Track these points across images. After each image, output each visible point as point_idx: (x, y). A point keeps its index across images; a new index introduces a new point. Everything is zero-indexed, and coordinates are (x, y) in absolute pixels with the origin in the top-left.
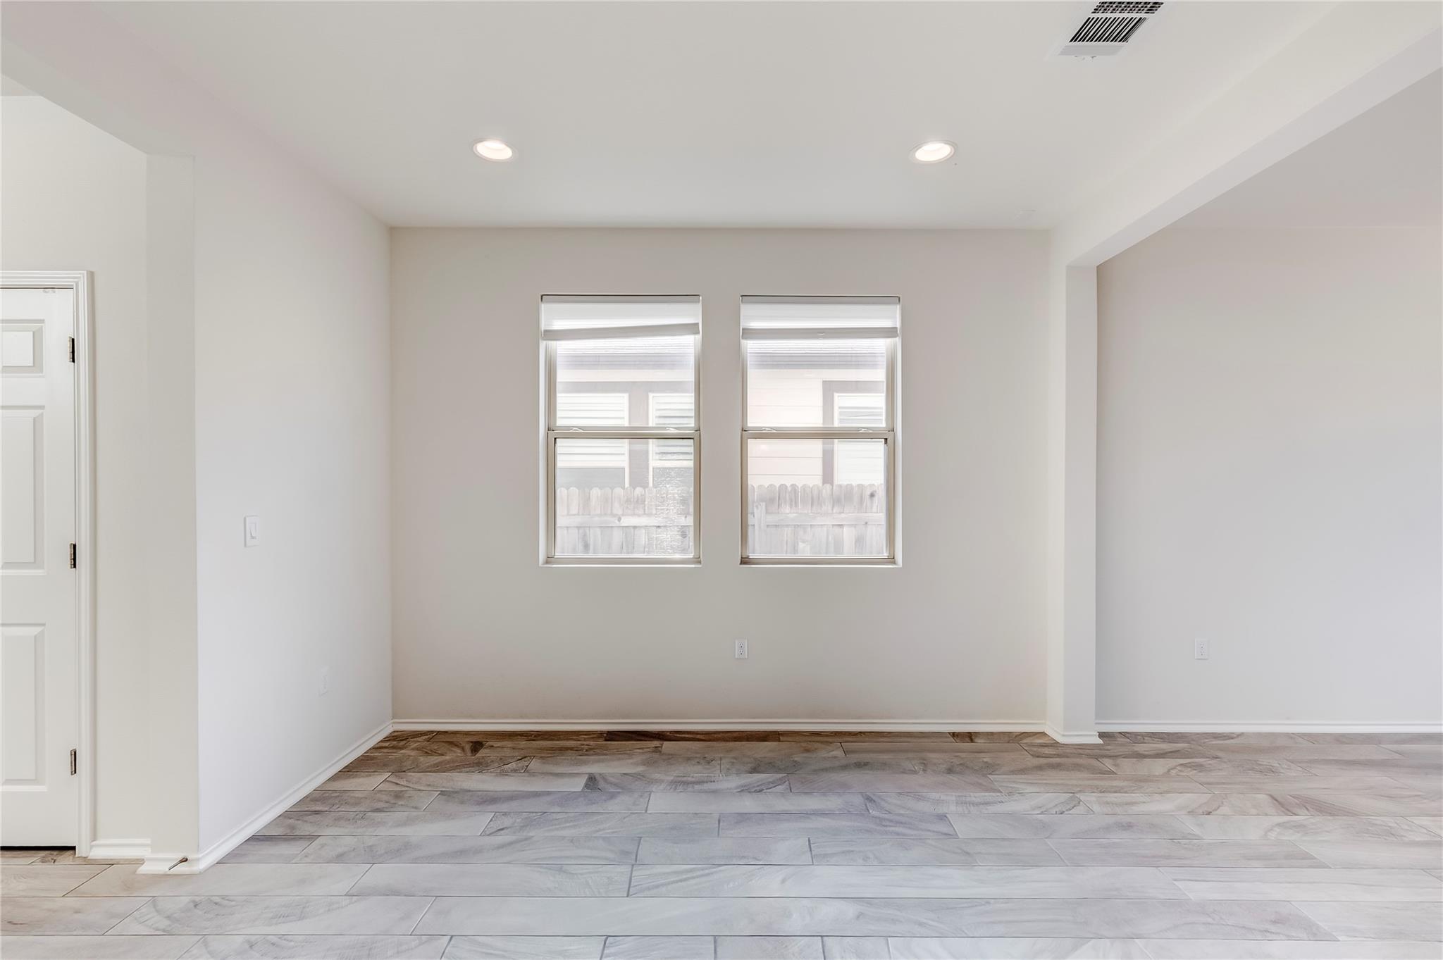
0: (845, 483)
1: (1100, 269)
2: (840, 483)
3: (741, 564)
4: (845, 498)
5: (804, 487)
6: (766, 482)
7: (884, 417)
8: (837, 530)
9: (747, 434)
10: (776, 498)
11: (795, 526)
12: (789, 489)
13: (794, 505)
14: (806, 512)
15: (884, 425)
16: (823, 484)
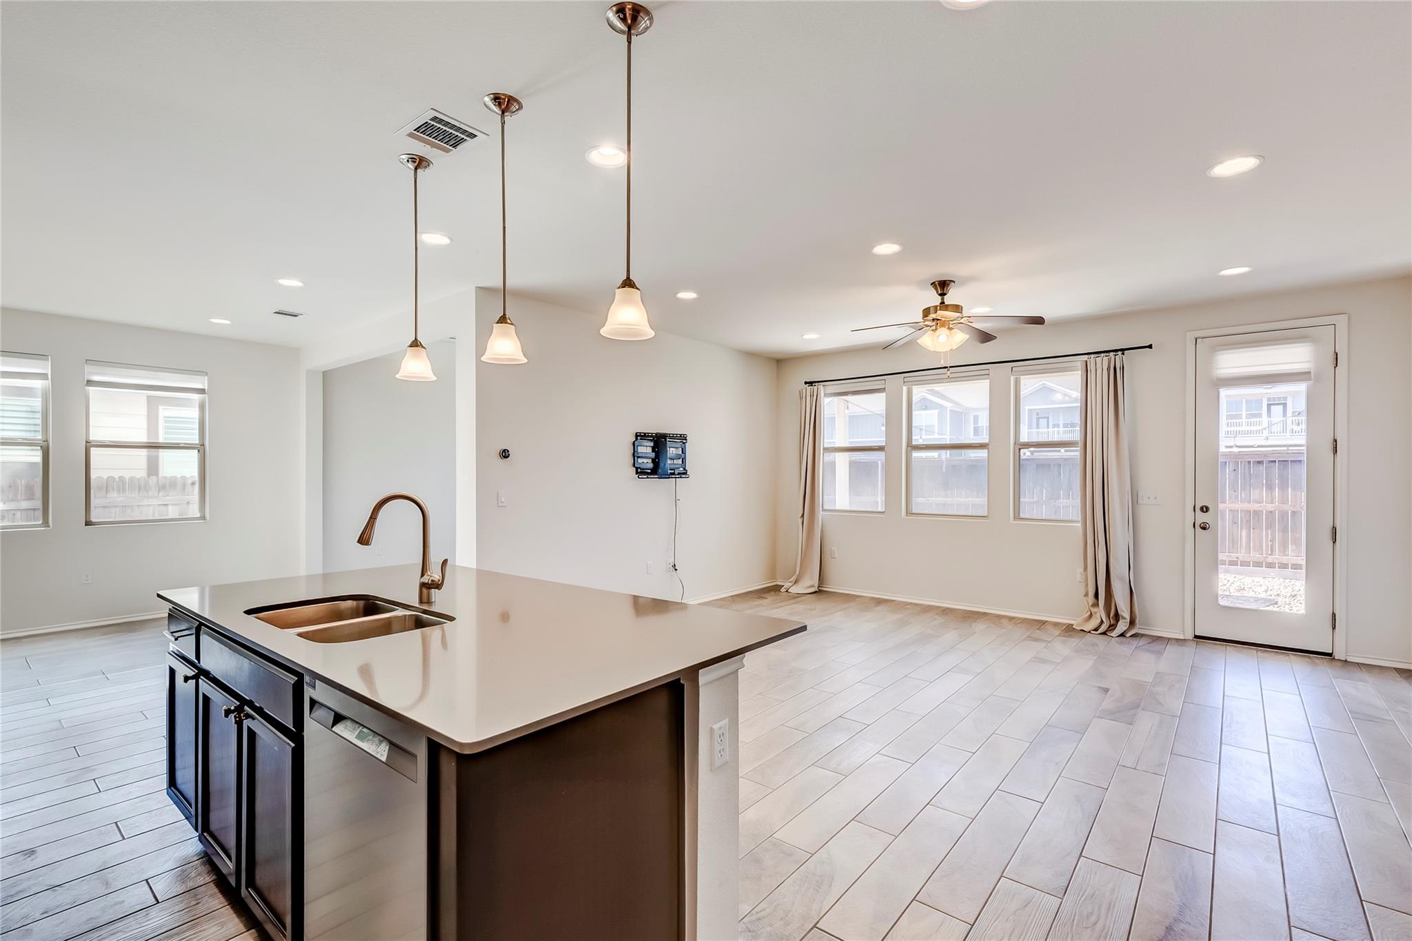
0: (170, 476)
1: (323, 372)
2: (165, 475)
3: (86, 525)
4: (171, 485)
5: (132, 479)
6: (105, 475)
7: (197, 437)
8: (163, 507)
9: (89, 445)
10: (108, 485)
11: (122, 506)
12: (117, 480)
13: (121, 491)
14: (133, 496)
15: (197, 442)
16: (149, 476)
